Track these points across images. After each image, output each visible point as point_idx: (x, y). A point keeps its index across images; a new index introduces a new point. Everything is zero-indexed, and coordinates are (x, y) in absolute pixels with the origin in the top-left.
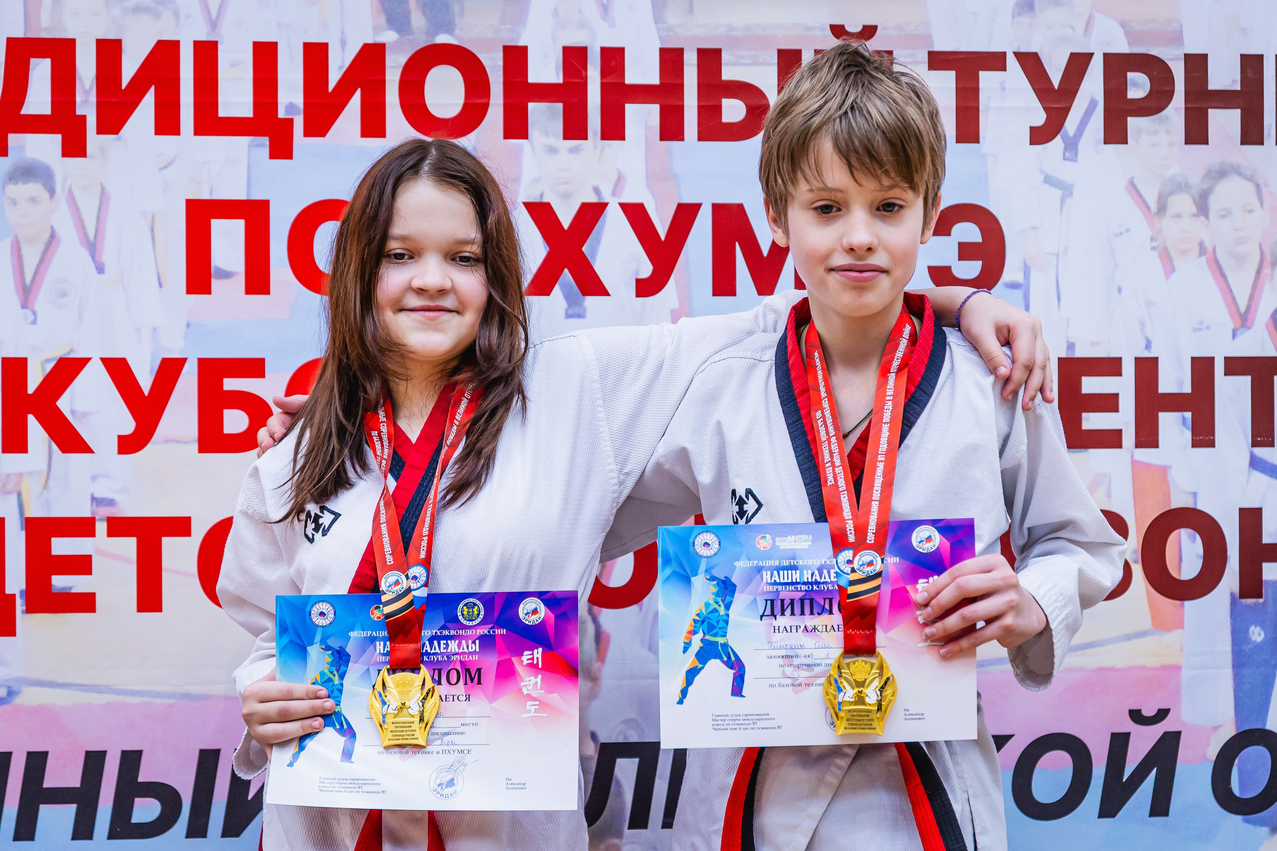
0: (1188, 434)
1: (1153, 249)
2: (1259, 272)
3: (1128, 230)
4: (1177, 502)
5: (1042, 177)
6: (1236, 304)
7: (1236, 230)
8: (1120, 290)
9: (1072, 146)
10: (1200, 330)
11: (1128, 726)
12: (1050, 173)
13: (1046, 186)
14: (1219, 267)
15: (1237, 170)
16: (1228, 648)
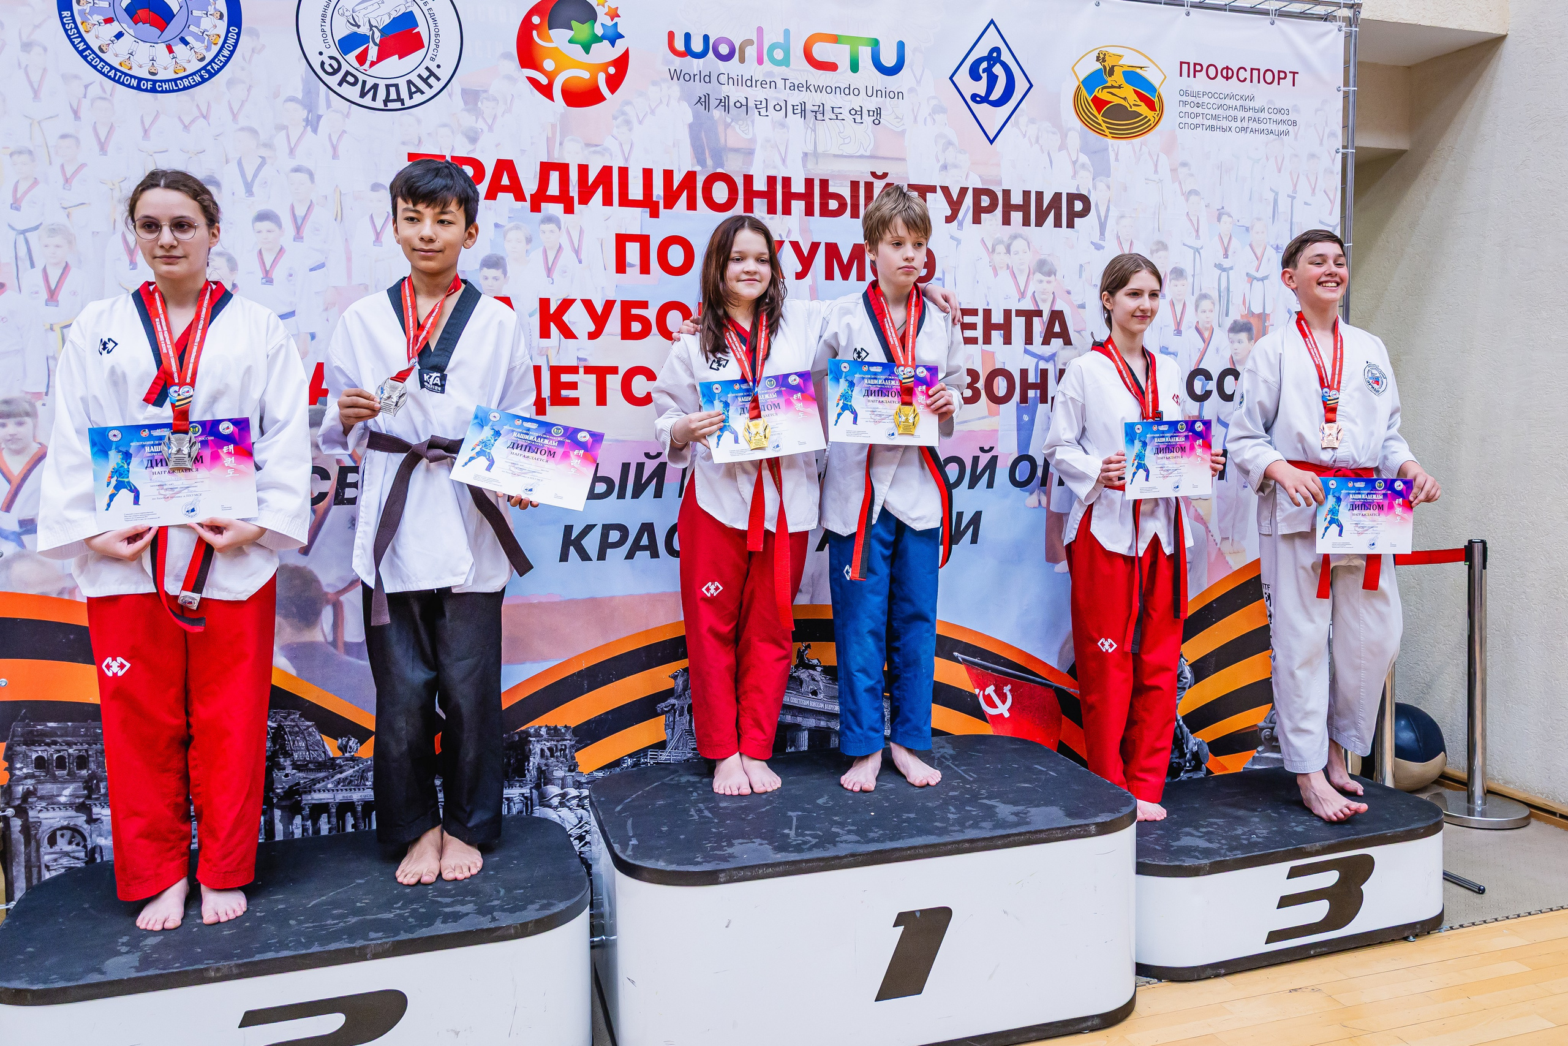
9: (960, 224)
11: (979, 453)
15: (1021, 236)
16: (1015, 423)
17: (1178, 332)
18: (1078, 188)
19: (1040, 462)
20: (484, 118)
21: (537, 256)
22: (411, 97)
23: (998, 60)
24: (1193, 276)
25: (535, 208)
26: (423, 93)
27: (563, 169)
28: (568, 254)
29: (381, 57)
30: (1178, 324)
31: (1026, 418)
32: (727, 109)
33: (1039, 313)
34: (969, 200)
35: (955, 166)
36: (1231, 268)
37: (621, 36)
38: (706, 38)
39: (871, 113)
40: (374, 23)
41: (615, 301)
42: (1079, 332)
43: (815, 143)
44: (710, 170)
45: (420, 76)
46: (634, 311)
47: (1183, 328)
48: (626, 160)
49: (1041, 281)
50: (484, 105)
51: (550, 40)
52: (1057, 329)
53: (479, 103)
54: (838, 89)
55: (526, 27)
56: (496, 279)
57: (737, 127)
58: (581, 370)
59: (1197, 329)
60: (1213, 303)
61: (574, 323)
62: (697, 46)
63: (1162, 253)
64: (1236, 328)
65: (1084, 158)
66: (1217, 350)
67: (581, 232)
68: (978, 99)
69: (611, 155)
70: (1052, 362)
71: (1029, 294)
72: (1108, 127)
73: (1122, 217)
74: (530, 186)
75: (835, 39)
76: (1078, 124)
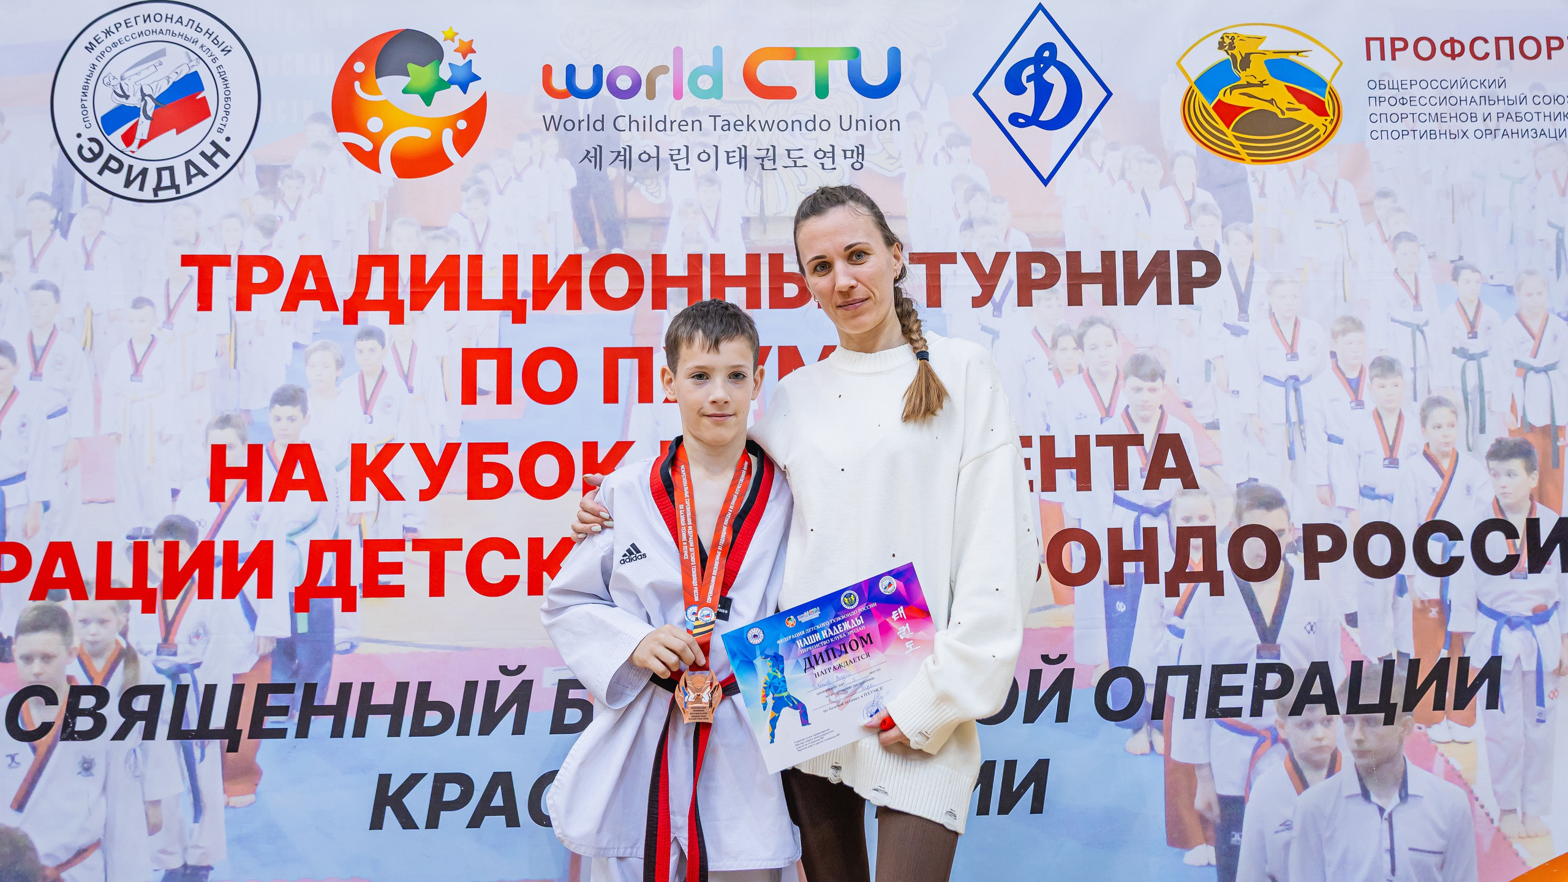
0: (1074, 483)
1: (1050, 369)
2: (1116, 382)
3: (1034, 358)
4: (1069, 524)
5: (980, 327)
6: (1102, 402)
7: (1101, 357)
8: (1029, 395)
9: (998, 308)
10: (1081, 418)
11: (1041, 665)
12: (984, 325)
13: (983, 332)
14: (1091, 380)
15: (1101, 321)
16: (1103, 615)
17: (1392, 461)
18: (1196, 242)
19: (1150, 678)
20: (284, 203)
21: (351, 385)
22: (189, 182)
23: (1053, 61)
24: (1414, 369)
25: (350, 318)
26: (205, 175)
27: (390, 263)
28: (394, 382)
29: (153, 134)
30: (1392, 449)
31: (1121, 607)
32: (628, 164)
33: (1137, 440)
34: (1010, 271)
35: (986, 222)
36: (1485, 354)
37: (476, 78)
38: (598, 70)
39: (849, 154)
40: (147, 91)
41: (459, 445)
42: (1209, 467)
43: (762, 202)
44: (602, 253)
45: (203, 154)
46: (487, 458)
47: (1400, 454)
48: (480, 245)
49: (1139, 390)
50: (287, 186)
51: (377, 92)
52: (1170, 462)
53: (279, 183)
54: (797, 124)
55: (346, 78)
56: (291, 419)
57: (643, 188)
58: (409, 545)
59: (1427, 456)
60: (1454, 412)
61: (400, 477)
62: (584, 81)
63: (1353, 336)
64: (1501, 452)
65: (1204, 196)
66: (1468, 489)
67: (414, 348)
68: (1021, 120)
69: (458, 240)
70: (1163, 516)
71: (1119, 410)
72: (1244, 147)
73: (1278, 282)
74: (343, 288)
75: (791, 54)
76: (1192, 144)
